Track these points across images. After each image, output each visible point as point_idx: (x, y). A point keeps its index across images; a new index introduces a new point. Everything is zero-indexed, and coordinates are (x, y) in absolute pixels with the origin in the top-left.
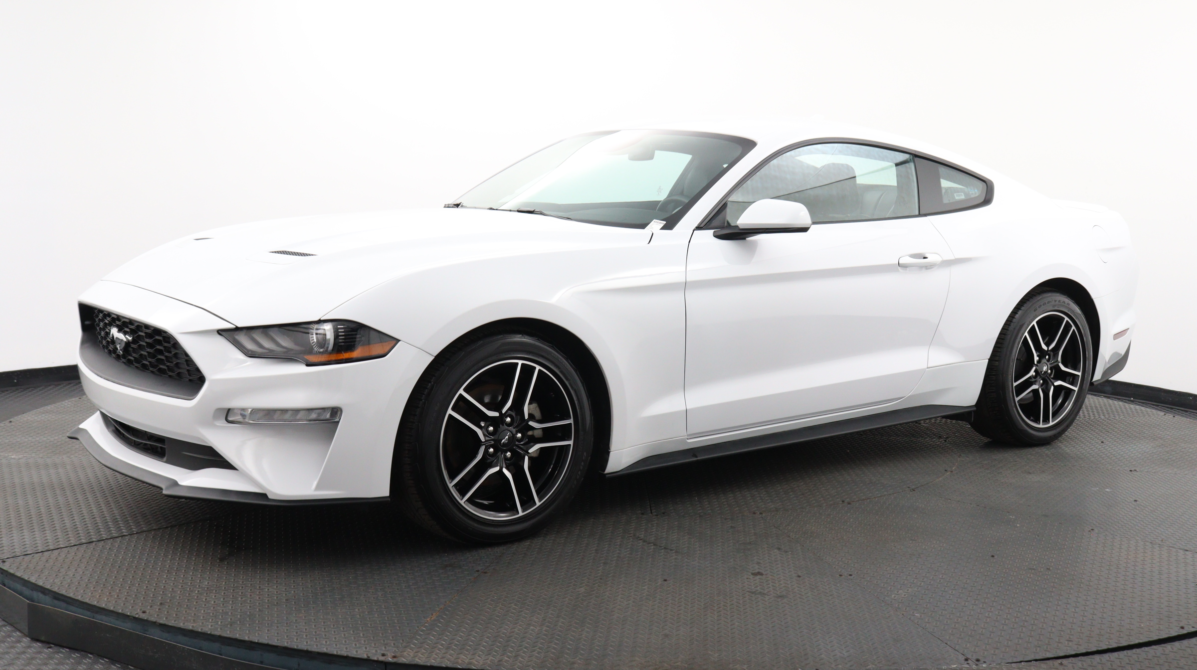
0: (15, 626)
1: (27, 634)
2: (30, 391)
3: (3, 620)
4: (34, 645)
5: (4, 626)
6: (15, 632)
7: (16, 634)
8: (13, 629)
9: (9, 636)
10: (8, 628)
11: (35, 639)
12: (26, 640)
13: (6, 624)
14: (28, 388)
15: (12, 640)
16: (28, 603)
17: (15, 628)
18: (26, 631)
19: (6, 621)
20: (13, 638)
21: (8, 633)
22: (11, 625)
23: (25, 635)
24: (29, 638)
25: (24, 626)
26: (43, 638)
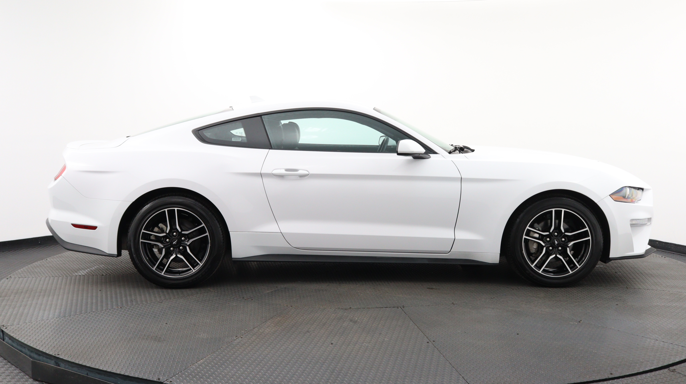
0: (25, 372)
1: (31, 377)
2: (47, 248)
3: (20, 370)
4: (35, 383)
5: (20, 373)
6: (25, 376)
7: (26, 377)
8: (25, 374)
9: (22, 378)
10: (22, 374)
11: (36, 380)
12: (31, 380)
13: (21, 371)
14: (46, 246)
15: (23, 380)
16: (32, 361)
17: (26, 374)
18: (31, 375)
19: (22, 371)
20: (24, 379)
21: (22, 376)
22: (24, 372)
23: (30, 377)
24: (32, 379)
25: (30, 372)
26: (39, 379)
